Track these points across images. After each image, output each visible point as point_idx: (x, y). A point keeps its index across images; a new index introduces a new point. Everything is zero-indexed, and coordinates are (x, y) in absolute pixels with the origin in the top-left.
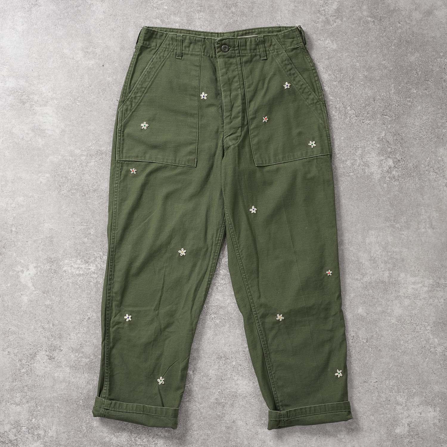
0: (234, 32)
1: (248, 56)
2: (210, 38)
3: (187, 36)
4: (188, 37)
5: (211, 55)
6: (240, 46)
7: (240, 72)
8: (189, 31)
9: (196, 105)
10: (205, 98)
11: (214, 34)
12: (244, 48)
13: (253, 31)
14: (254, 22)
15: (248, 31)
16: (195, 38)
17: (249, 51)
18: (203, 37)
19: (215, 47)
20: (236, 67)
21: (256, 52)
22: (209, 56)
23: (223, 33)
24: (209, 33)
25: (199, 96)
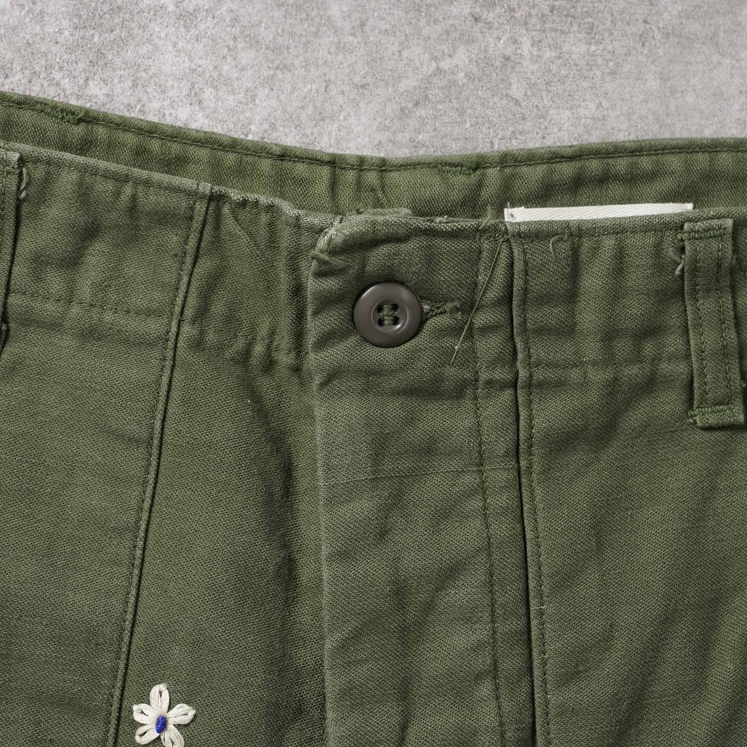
0: (478, 164)
1: (584, 385)
2: (264, 200)
3: (59, 164)
5: (259, 349)
6: (524, 302)
7: (502, 529)
8: (88, 118)
10: (173, 741)
11: (301, 168)
12: (553, 314)
13: (646, 163)
14: (653, 84)
15: (594, 166)
17: (591, 349)
18: (206, 187)
19: (298, 290)
20: (470, 480)
21: (656, 359)
22: (247, 353)
23: (383, 166)
24: (259, 151)
25: (114, 714)
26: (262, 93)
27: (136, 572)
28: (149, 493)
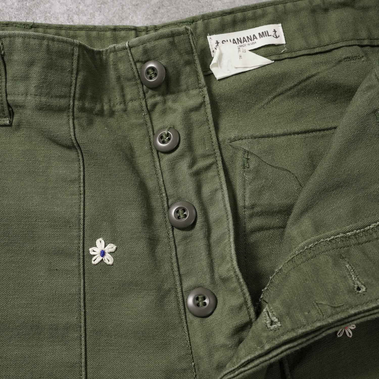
0: (193, 20)
3: (14, 36)
4: (19, 41)
8: (35, 26)
9: (74, 290)
10: (109, 260)
13: (259, 11)
15: (239, 15)
16: (45, 42)
25: (81, 254)
26: (97, 14)
27: (82, 196)
28: (81, 164)
